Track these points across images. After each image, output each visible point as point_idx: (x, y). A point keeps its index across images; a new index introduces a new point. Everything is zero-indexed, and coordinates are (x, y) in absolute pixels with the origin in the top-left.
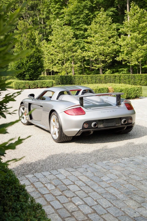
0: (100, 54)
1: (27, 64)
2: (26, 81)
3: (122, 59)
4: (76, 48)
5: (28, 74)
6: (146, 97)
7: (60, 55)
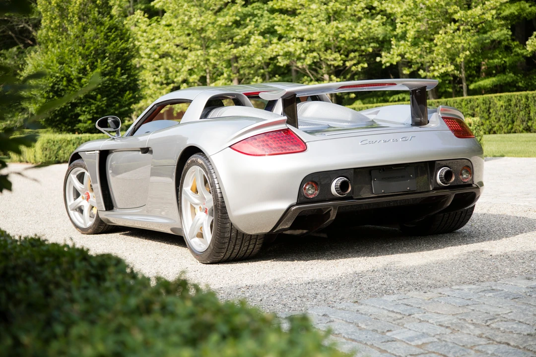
0: (327, 47)
1: (84, 80)
2: (80, 136)
3: (399, 58)
4: (247, 30)
5: (89, 112)
6: (495, 156)
7: (192, 56)
